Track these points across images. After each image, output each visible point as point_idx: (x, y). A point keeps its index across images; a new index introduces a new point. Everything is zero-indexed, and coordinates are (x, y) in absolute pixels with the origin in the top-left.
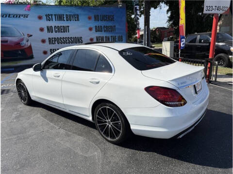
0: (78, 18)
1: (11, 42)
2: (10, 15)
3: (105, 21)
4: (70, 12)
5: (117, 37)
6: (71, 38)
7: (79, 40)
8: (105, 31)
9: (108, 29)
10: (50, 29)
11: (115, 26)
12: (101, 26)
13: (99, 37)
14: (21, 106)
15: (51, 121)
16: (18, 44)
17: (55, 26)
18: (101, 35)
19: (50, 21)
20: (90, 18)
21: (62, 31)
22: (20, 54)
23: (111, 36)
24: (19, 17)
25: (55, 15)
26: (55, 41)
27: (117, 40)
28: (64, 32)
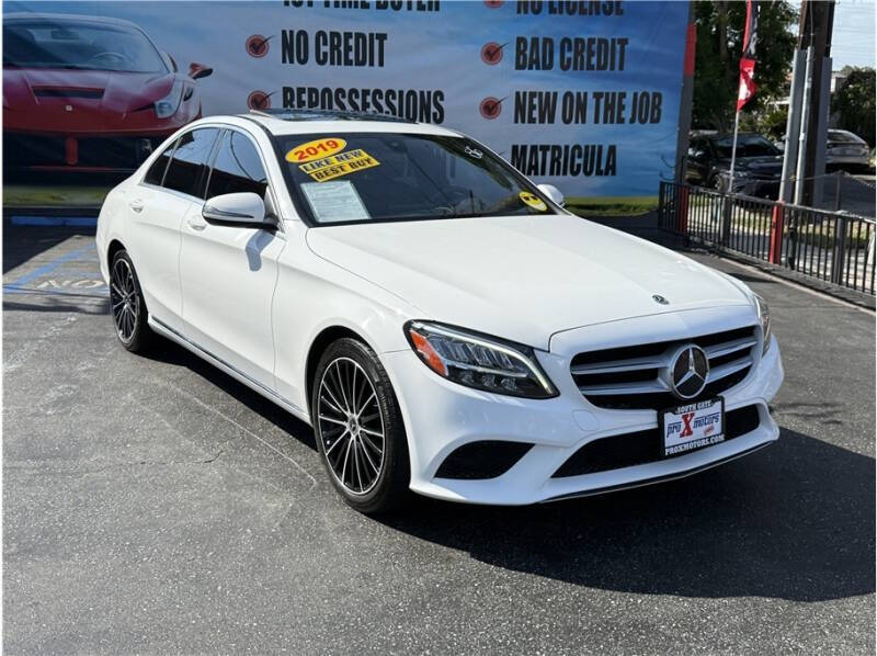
5: (628, 101)
6: (391, 92)
7: (426, 108)
8: (564, 67)
9: (580, 55)
10: (294, 46)
11: (623, 42)
12: (548, 41)
13: (533, 95)
16: (145, 107)
17: (321, 34)
18: (543, 88)
21: (352, 56)
23: (598, 96)
26: (312, 105)
27: (627, 114)
28: (361, 63)
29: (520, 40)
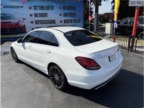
0: (53, 8)
1: (13, 23)
2: (12, 6)
3: (69, 10)
4: (49, 4)
5: (77, 20)
6: (49, 20)
7: (53, 22)
8: (69, 16)
9: (71, 15)
10: (36, 15)
11: (76, 13)
12: (67, 13)
14: (13, 63)
15: (27, 73)
16: (17, 24)
17: (39, 13)
18: (67, 19)
19: (36, 10)
20: (60, 8)
21: (43, 16)
22: (18, 30)
23: (73, 20)
24: (18, 8)
25: (39, 6)
26: (39, 22)
27: (77, 22)
28: (45, 17)
29: (64, 13)
